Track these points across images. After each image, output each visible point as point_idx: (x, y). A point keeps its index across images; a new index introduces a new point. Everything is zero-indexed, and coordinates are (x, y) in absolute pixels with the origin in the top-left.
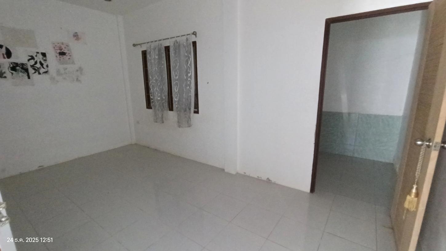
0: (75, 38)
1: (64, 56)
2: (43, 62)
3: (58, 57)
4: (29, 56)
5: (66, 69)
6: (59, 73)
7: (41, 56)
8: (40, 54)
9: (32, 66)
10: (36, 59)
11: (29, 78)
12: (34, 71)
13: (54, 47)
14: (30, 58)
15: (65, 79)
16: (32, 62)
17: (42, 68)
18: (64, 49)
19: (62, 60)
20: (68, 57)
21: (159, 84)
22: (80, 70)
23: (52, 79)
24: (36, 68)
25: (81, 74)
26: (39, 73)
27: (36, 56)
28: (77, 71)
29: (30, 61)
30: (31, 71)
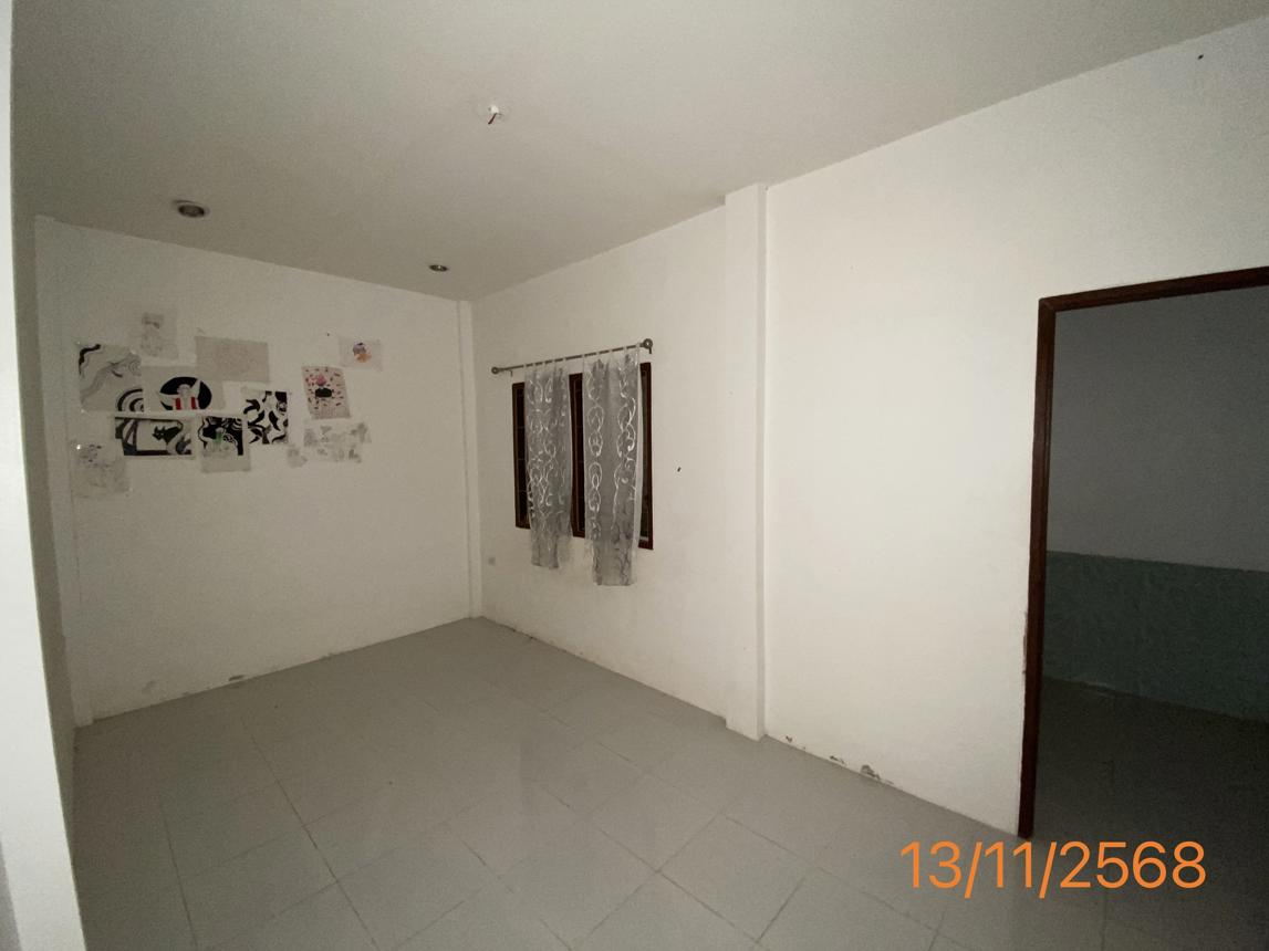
0: (358, 356)
1: (327, 399)
2: (277, 414)
3: (314, 401)
4: (248, 401)
5: (329, 429)
6: (310, 439)
7: (273, 400)
8: (274, 395)
9: (251, 425)
10: (263, 406)
11: (241, 452)
12: (254, 436)
13: (307, 380)
14: (250, 405)
15: (322, 452)
16: (253, 415)
17: (273, 429)
18: (329, 382)
19: (320, 408)
20: (335, 401)
21: (551, 468)
22: (361, 430)
23: (293, 453)
24: (261, 429)
25: (362, 440)
26: (266, 441)
27: (264, 400)
28: (354, 432)
29: (250, 413)
30: (248, 435)
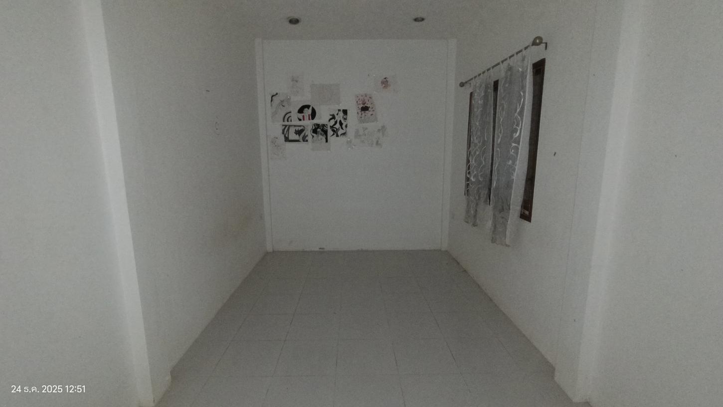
1: (367, 112)
2: (343, 121)
3: (360, 113)
4: (331, 115)
5: (366, 129)
6: (357, 135)
7: (341, 114)
8: (342, 111)
9: (332, 127)
10: (337, 117)
11: (327, 141)
12: (332, 133)
13: (357, 102)
14: (331, 117)
15: (363, 142)
16: (332, 122)
17: (341, 129)
18: (367, 102)
19: (363, 118)
20: (371, 113)
22: (383, 129)
23: (349, 143)
24: (335, 129)
25: (383, 134)
26: (337, 136)
27: (337, 114)
28: (379, 130)
29: (331, 121)
30: (330, 132)
